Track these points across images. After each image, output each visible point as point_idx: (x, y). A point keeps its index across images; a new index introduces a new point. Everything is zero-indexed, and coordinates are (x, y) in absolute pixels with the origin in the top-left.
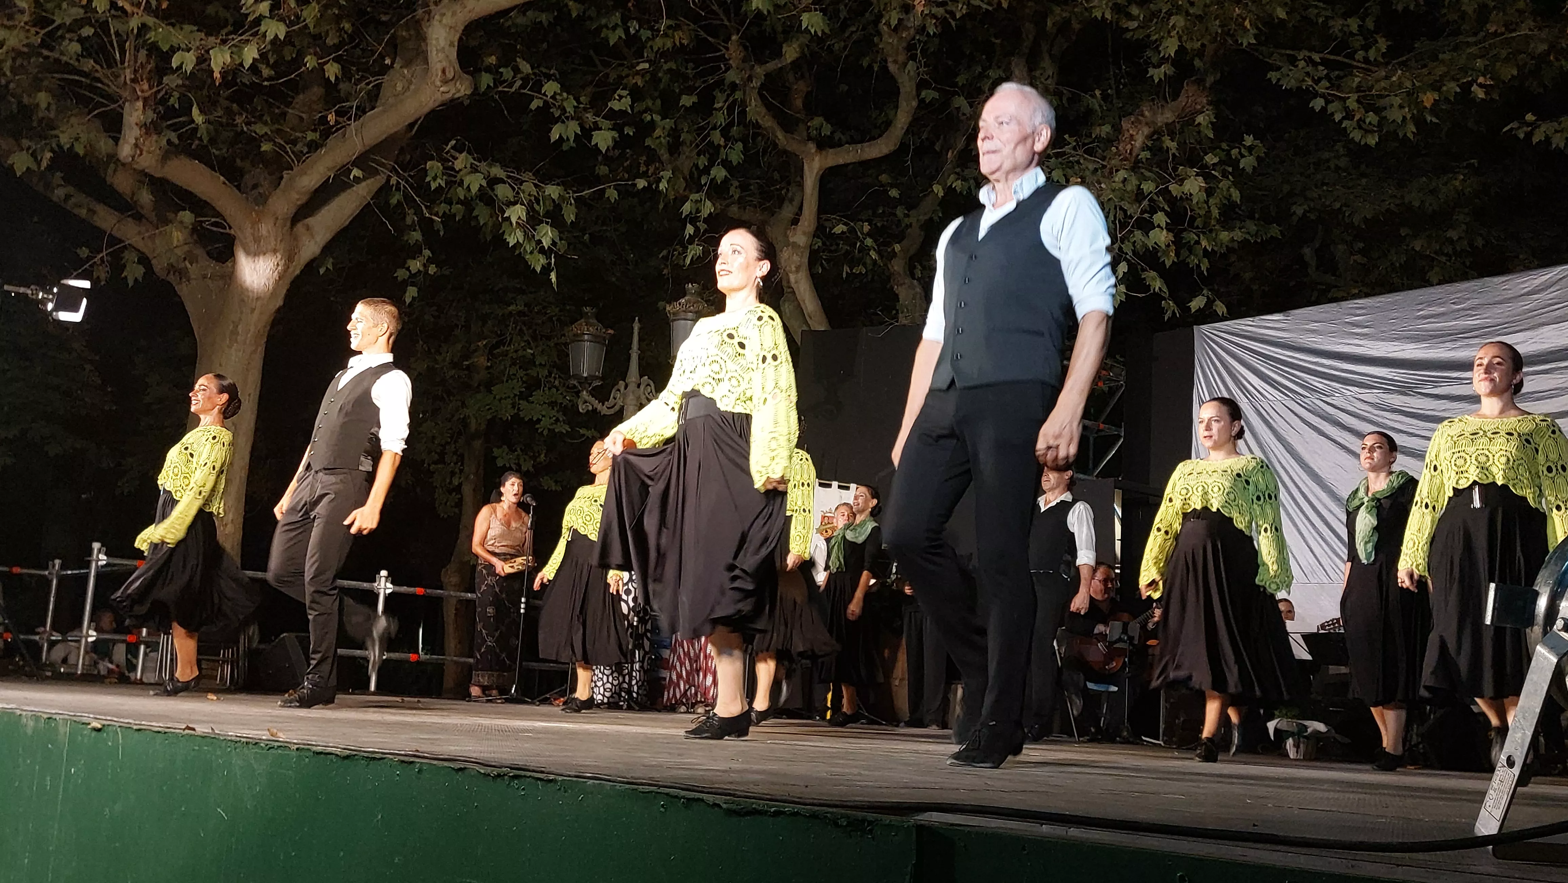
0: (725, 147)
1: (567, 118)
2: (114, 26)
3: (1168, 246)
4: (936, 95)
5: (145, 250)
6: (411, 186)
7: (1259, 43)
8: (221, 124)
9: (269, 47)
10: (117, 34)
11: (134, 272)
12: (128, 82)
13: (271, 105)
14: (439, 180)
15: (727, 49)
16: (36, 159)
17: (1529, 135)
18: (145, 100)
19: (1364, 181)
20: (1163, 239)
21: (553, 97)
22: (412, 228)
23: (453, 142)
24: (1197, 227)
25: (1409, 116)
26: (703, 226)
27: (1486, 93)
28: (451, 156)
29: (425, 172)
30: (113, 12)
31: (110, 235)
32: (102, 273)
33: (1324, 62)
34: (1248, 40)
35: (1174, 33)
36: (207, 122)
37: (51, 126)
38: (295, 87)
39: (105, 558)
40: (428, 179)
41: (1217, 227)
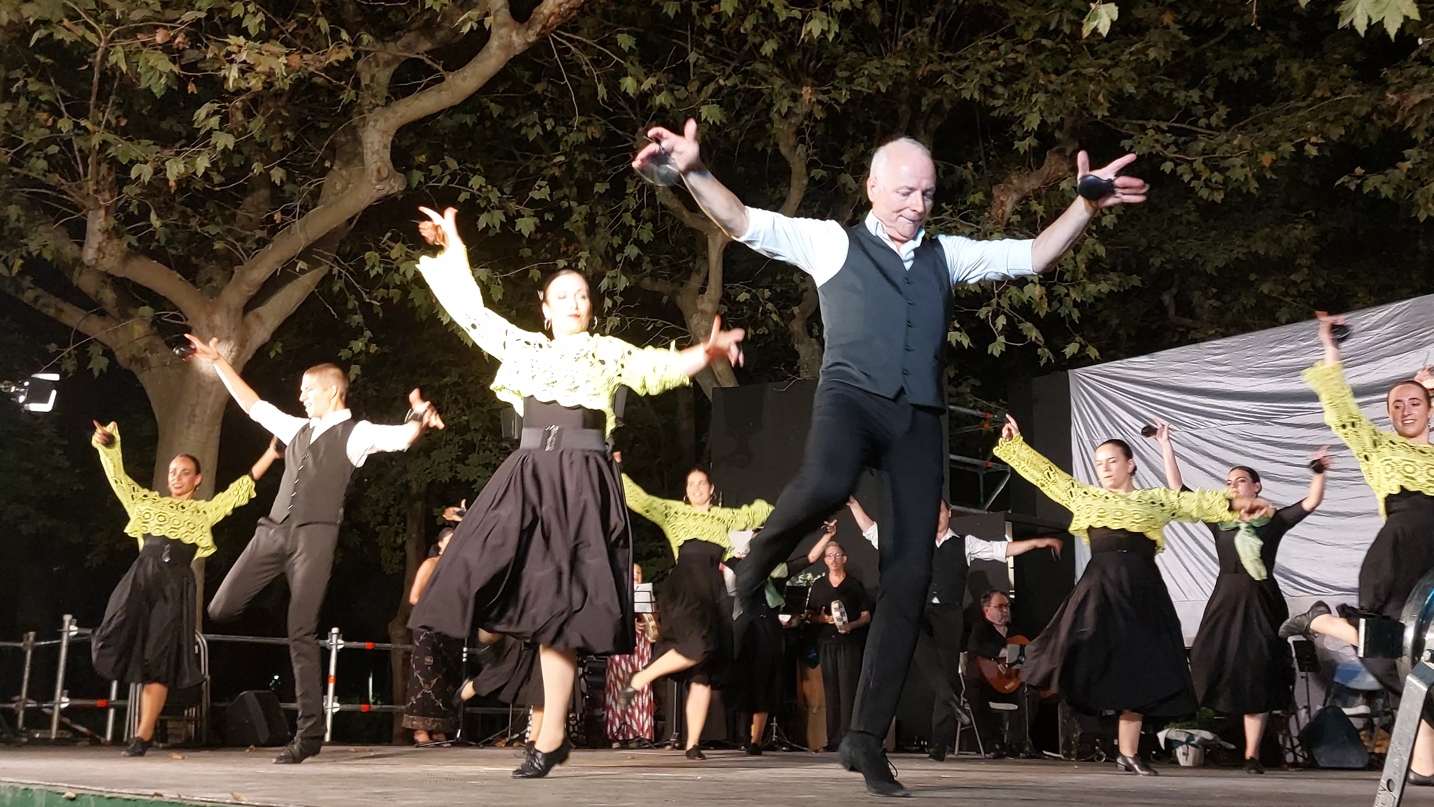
0: (636, 227)
1: (493, 208)
2: (77, 143)
3: (1041, 298)
4: (824, 173)
5: (108, 344)
6: (351, 273)
7: (1113, 115)
8: (177, 226)
9: (220, 156)
10: (80, 150)
11: (98, 364)
12: (91, 193)
13: (221, 208)
14: (376, 269)
15: (635, 140)
16: (7, 265)
17: (1359, 187)
18: (107, 208)
19: (1213, 233)
20: (1037, 293)
21: (479, 190)
22: (354, 312)
23: (389, 234)
24: (1066, 281)
25: (1250, 175)
26: (619, 299)
27: (1319, 150)
28: (389, 246)
29: (363, 262)
30: (76, 131)
31: (76, 331)
32: (70, 366)
33: (1171, 130)
34: (1101, 113)
35: (1035, 109)
36: (165, 225)
37: (20, 234)
38: (244, 191)
39: (76, 628)
40: (367, 268)
41: (1085, 280)
